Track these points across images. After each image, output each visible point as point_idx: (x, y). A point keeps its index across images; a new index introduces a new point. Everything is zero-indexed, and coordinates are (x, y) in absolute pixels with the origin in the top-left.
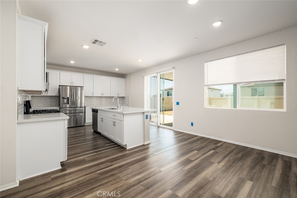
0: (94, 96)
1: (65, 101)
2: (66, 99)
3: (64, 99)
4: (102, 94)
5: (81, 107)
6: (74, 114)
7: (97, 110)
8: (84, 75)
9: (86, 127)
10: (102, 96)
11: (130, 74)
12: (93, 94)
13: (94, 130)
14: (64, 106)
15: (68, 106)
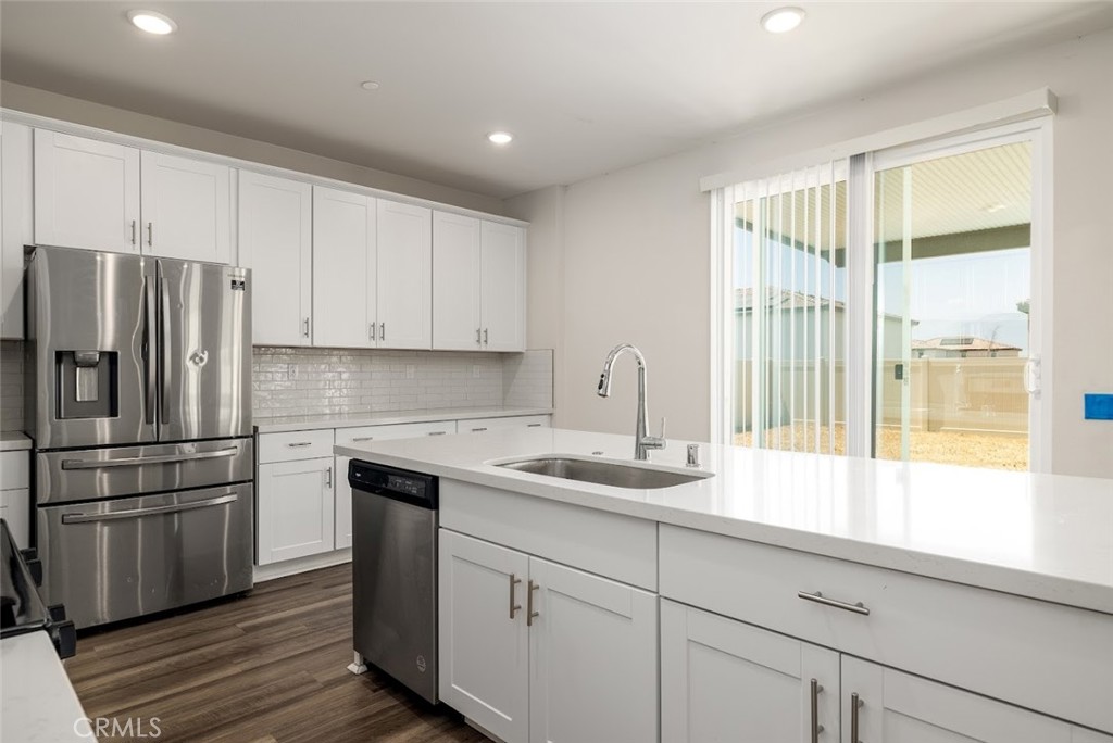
0: (316, 344)
1: (86, 385)
2: (89, 365)
3: (76, 364)
4: (377, 329)
5: (210, 438)
6: (159, 504)
7: (435, 480)
8: (242, 172)
9: (267, 613)
10: (373, 345)
11: (566, 187)
12: (308, 326)
13: (365, 662)
14: (70, 430)
15: (103, 428)
